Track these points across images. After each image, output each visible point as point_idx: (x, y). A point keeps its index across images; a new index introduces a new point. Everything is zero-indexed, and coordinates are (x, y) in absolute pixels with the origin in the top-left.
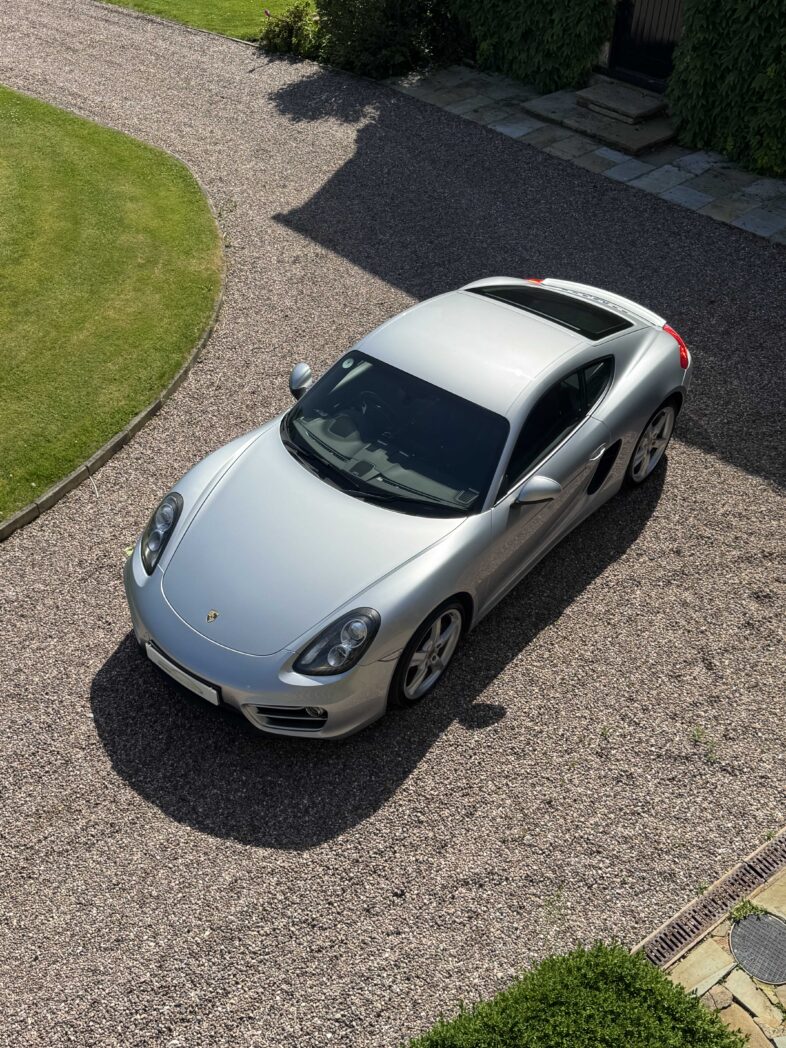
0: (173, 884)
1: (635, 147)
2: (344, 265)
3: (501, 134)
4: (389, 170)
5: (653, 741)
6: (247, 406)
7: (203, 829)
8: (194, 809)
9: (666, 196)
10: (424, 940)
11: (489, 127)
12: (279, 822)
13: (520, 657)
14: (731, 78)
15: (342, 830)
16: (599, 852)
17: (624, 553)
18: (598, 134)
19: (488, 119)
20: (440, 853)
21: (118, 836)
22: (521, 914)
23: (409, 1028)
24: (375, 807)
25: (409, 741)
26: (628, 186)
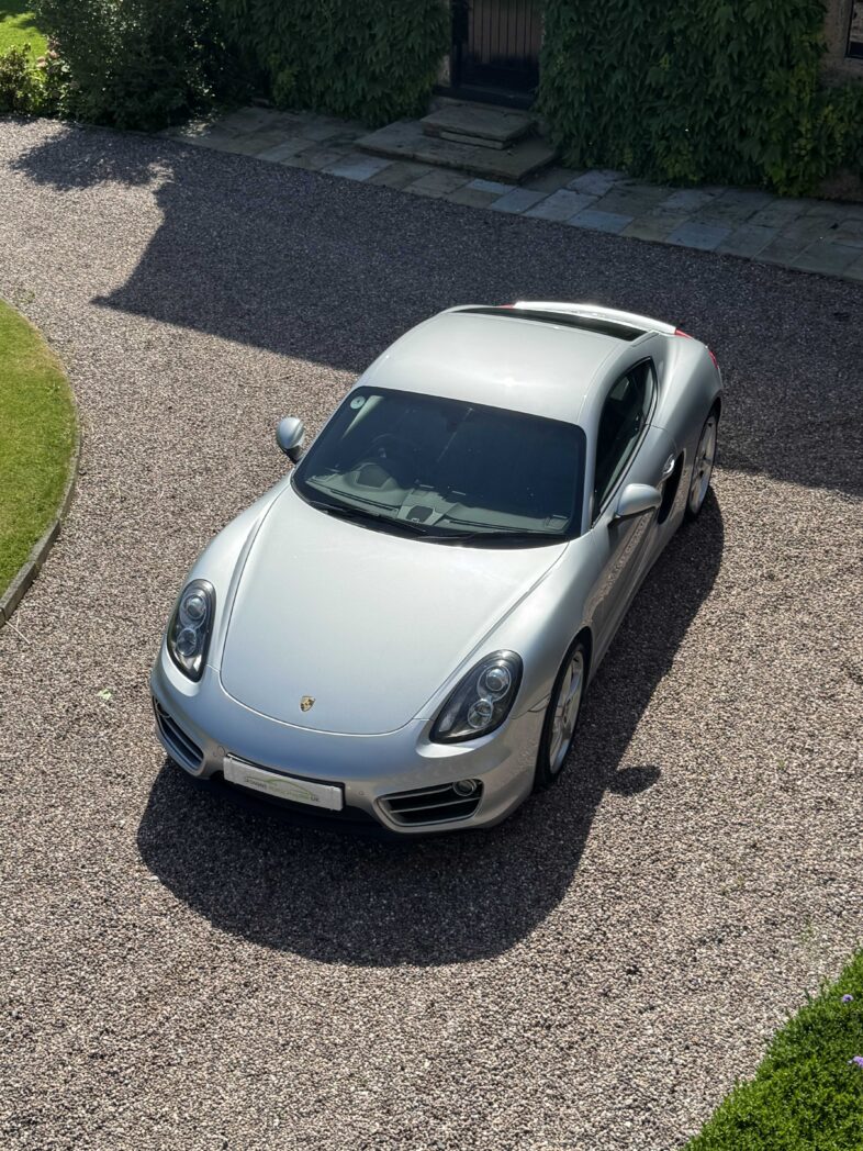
0: (356, 1027)
1: (517, 174)
2: (217, 342)
3: (343, 178)
4: (219, 233)
5: (835, 763)
6: (173, 512)
7: (363, 963)
8: (340, 945)
9: (576, 223)
10: (685, 1008)
11: (324, 171)
12: (452, 936)
13: (647, 713)
14: (618, 77)
15: (532, 926)
16: (833, 880)
17: (711, 589)
18: (465, 163)
19: (317, 162)
20: (657, 921)
21: (260, 994)
22: (778, 958)
23: (712, 1095)
24: (558, 895)
25: (563, 822)
26: (525, 218)
